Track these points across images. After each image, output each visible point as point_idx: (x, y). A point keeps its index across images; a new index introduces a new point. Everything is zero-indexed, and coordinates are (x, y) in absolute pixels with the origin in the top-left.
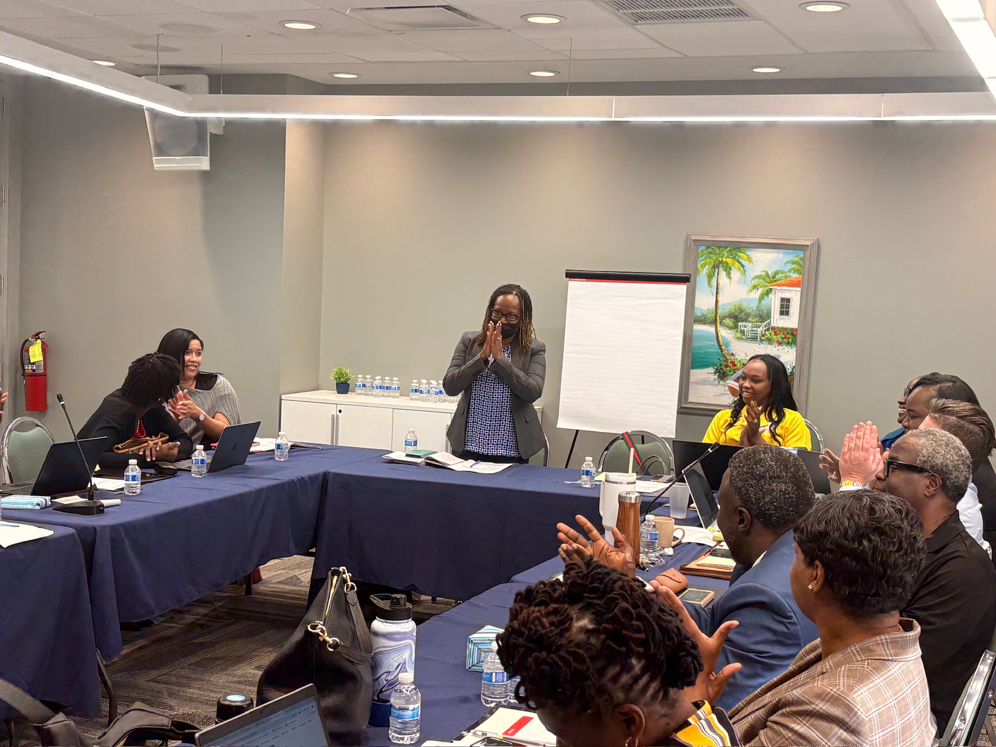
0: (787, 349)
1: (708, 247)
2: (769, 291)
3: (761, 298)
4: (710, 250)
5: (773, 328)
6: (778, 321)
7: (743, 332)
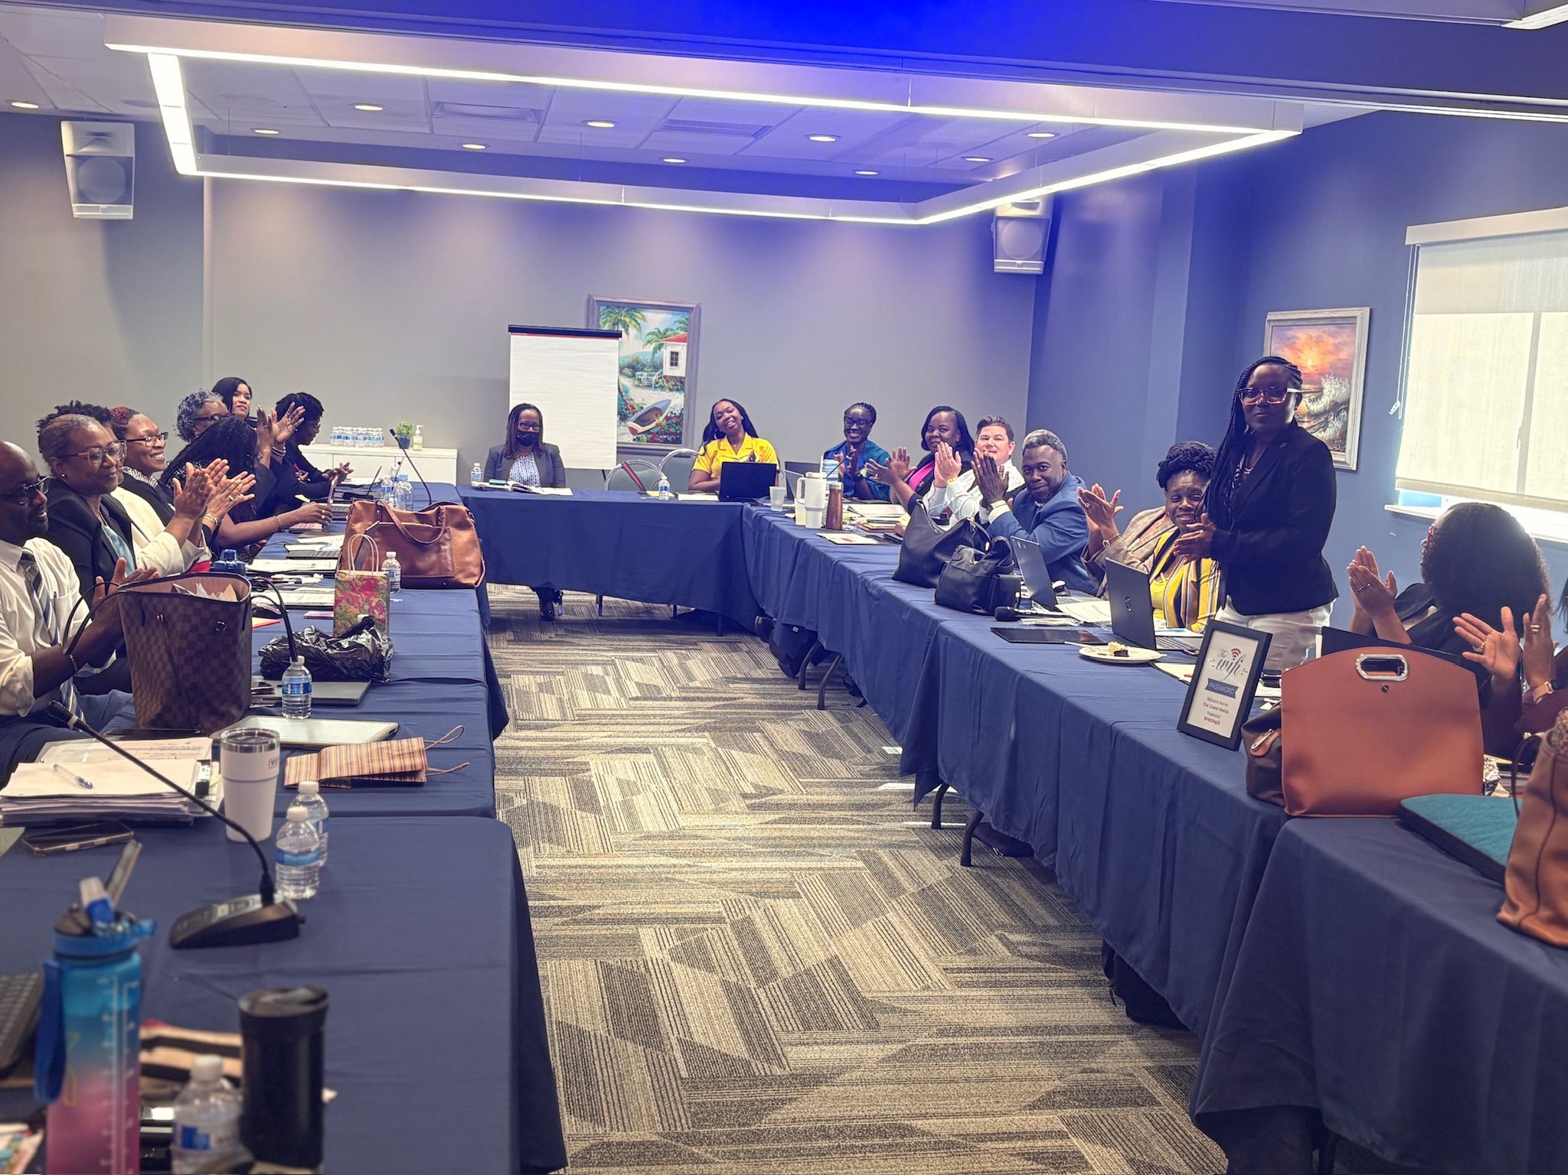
0: (677, 394)
1: (608, 307)
2: (660, 346)
3: (655, 352)
4: (610, 310)
5: (665, 377)
6: (668, 370)
7: (639, 380)
